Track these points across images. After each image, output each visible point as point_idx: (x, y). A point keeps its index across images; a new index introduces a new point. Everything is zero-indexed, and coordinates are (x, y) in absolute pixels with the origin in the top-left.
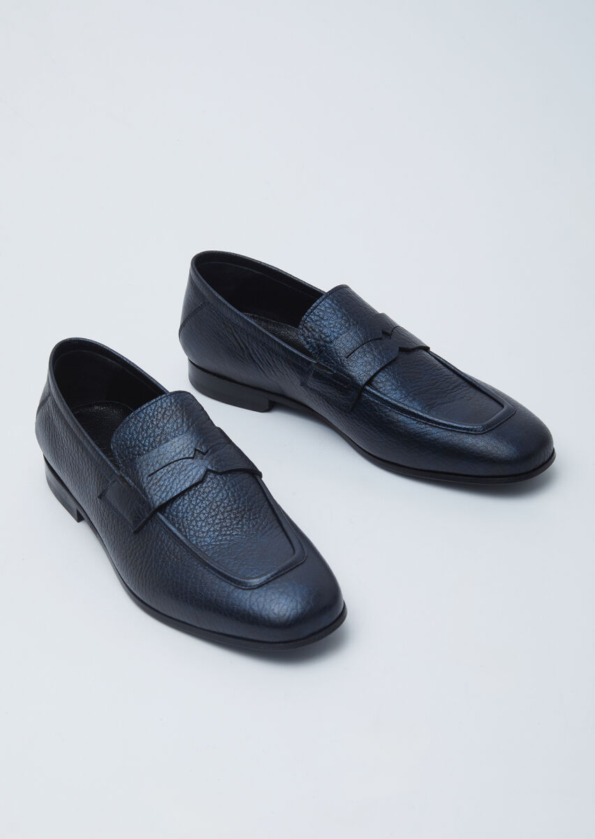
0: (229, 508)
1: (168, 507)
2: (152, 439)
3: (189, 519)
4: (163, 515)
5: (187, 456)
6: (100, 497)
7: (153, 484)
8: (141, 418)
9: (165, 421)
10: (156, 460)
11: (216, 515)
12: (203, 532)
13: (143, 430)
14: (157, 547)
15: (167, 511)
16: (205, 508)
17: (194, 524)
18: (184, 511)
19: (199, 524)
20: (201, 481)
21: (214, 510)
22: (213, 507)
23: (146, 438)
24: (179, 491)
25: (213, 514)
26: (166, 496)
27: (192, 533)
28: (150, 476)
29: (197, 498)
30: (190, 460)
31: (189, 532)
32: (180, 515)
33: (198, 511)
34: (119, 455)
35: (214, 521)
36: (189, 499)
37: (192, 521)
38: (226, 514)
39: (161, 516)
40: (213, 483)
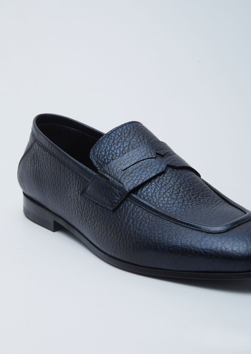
0: (187, 189)
1: (140, 191)
2: (122, 149)
3: (157, 196)
4: (136, 194)
5: (151, 157)
6: (82, 193)
7: (127, 176)
8: (112, 137)
9: (131, 138)
10: (127, 160)
11: (178, 193)
12: (170, 204)
13: (114, 144)
14: (134, 216)
15: (139, 193)
16: (168, 189)
17: (162, 199)
18: (152, 192)
19: (166, 199)
20: (163, 173)
21: (176, 190)
22: (175, 188)
23: (118, 148)
24: (148, 178)
25: (176, 192)
26: (138, 182)
27: (161, 205)
28: (123, 170)
29: (162, 183)
30: (152, 160)
31: (159, 204)
32: (150, 194)
33: (164, 191)
34: (97, 162)
35: (177, 197)
36: (156, 184)
37: (159, 198)
38: (185, 193)
39: (134, 196)
40: (172, 174)
